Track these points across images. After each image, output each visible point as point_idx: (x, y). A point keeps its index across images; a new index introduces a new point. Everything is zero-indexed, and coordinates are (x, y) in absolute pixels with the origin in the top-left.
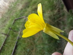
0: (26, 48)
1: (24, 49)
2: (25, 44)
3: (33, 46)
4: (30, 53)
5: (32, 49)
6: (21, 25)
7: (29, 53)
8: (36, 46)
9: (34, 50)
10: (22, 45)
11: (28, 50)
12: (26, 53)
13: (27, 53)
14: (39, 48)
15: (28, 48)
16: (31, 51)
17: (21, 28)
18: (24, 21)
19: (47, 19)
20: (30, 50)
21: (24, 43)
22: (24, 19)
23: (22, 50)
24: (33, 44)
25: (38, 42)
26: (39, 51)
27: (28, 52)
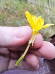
0: (18, 10)
1: (17, 8)
2: (22, 9)
3: (20, 17)
4: (13, 14)
5: (17, 16)
6: (41, 4)
7: (14, 13)
8: (20, 20)
9: (16, 18)
10: (20, 5)
11: (16, 12)
12: (13, 9)
13: (13, 11)
14: (19, 23)
15: (18, 11)
16: (15, 15)
18: (45, 6)
19: (45, 30)
20: (16, 14)
21: (22, 7)
22: (47, 7)
23: (16, 5)
24: (22, 16)
25: (23, 21)
26: (16, 23)
27: (15, 12)
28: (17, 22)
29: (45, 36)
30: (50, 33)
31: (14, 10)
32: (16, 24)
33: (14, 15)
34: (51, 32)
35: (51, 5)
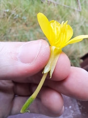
0: (28, 14)
1: (26, 11)
2: (34, 13)
3: (32, 26)
4: (21, 21)
5: (26, 25)
6: (65, 4)
7: (21, 19)
8: (32, 31)
9: (25, 27)
11: (25, 18)
12: (21, 14)
13: (20, 16)
14: (30, 36)
15: (28, 17)
16: (24, 23)
17: (60, 4)
18: (72, 8)
20: (25, 21)
21: (34, 10)
22: (76, 9)
23: (24, 7)
24: (35, 25)
26: (25, 36)
27: (23, 18)
28: (27, 34)
29: (72, 57)
30: (80, 51)
31: (22, 16)
32: (26, 38)
33: (21, 23)
34: (82, 49)
35: (82, 5)
